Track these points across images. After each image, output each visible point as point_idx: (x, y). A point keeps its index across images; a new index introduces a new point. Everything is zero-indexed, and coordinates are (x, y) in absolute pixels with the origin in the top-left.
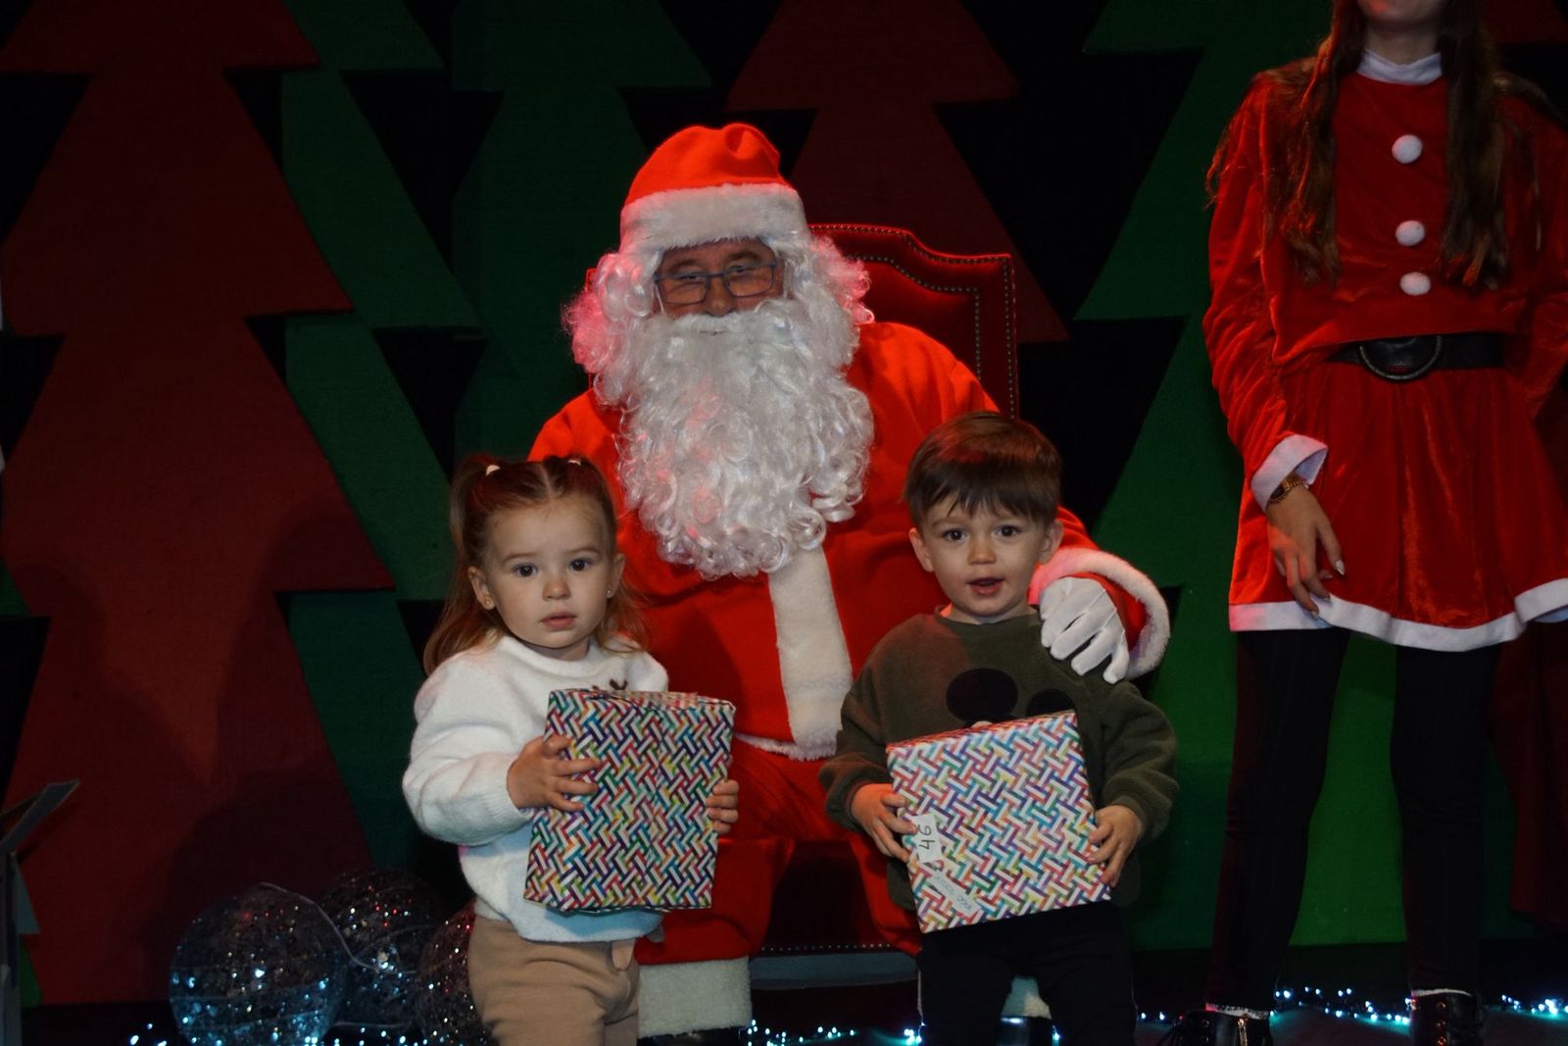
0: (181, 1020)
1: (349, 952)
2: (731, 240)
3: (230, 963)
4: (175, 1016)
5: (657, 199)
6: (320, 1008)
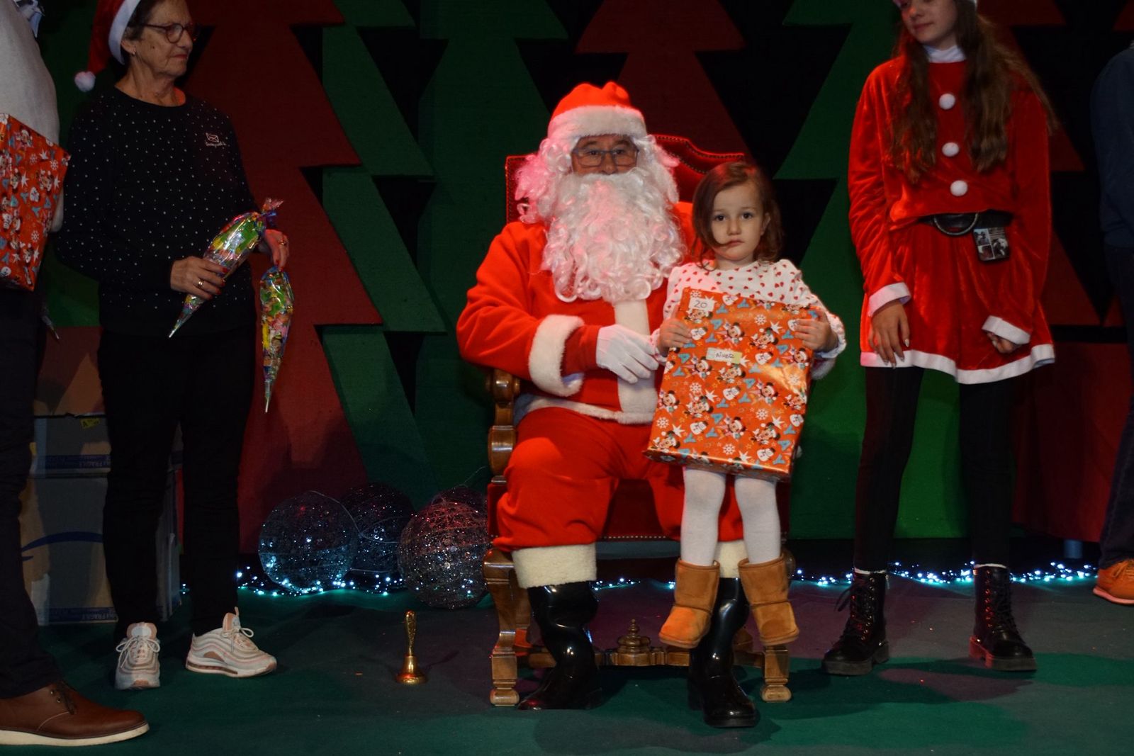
0: (265, 566)
1: (358, 530)
2: (618, 135)
3: (293, 535)
4: (262, 564)
6: (342, 561)
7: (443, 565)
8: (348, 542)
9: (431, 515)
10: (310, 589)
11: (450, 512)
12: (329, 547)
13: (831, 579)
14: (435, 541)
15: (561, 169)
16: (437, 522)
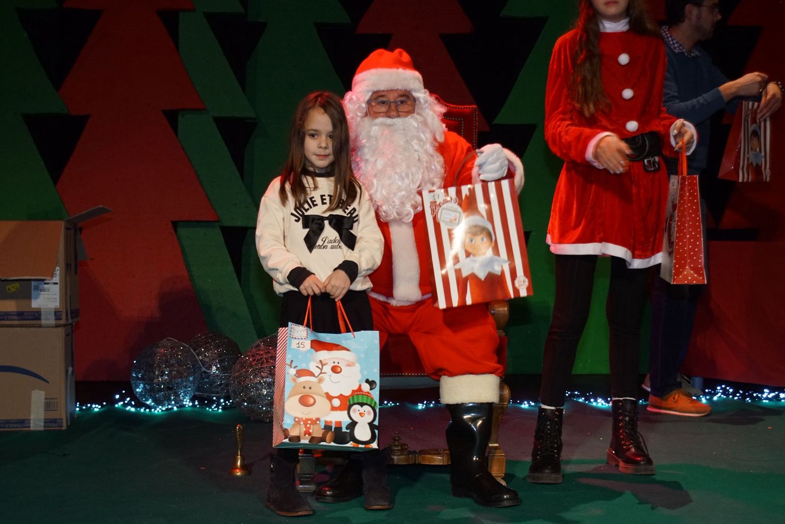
0: (136, 390)
1: (202, 366)
2: (400, 90)
3: (155, 369)
4: (133, 389)
5: (373, 71)
6: (190, 387)
7: (261, 391)
8: (194, 374)
9: (253, 356)
10: (167, 407)
11: (266, 354)
12: (181, 377)
13: (531, 402)
14: (256, 374)
15: (359, 114)
16: (257, 361)
